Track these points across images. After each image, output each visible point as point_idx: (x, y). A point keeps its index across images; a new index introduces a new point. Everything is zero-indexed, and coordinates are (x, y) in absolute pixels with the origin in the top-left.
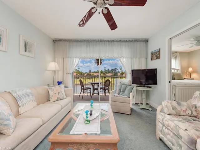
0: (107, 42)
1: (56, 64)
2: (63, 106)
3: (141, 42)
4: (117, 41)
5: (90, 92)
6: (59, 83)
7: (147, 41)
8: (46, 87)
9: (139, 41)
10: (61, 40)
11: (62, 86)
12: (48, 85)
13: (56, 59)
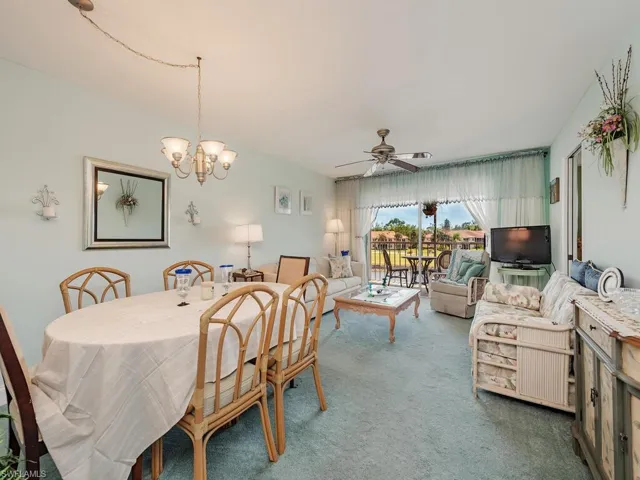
0: (435, 171)
1: (339, 221)
2: (349, 285)
3: (526, 159)
4: (457, 165)
5: (406, 278)
6: (344, 253)
7: (546, 153)
8: (327, 258)
9: (519, 157)
10: (347, 179)
11: (348, 258)
12: (329, 256)
13: (339, 213)
